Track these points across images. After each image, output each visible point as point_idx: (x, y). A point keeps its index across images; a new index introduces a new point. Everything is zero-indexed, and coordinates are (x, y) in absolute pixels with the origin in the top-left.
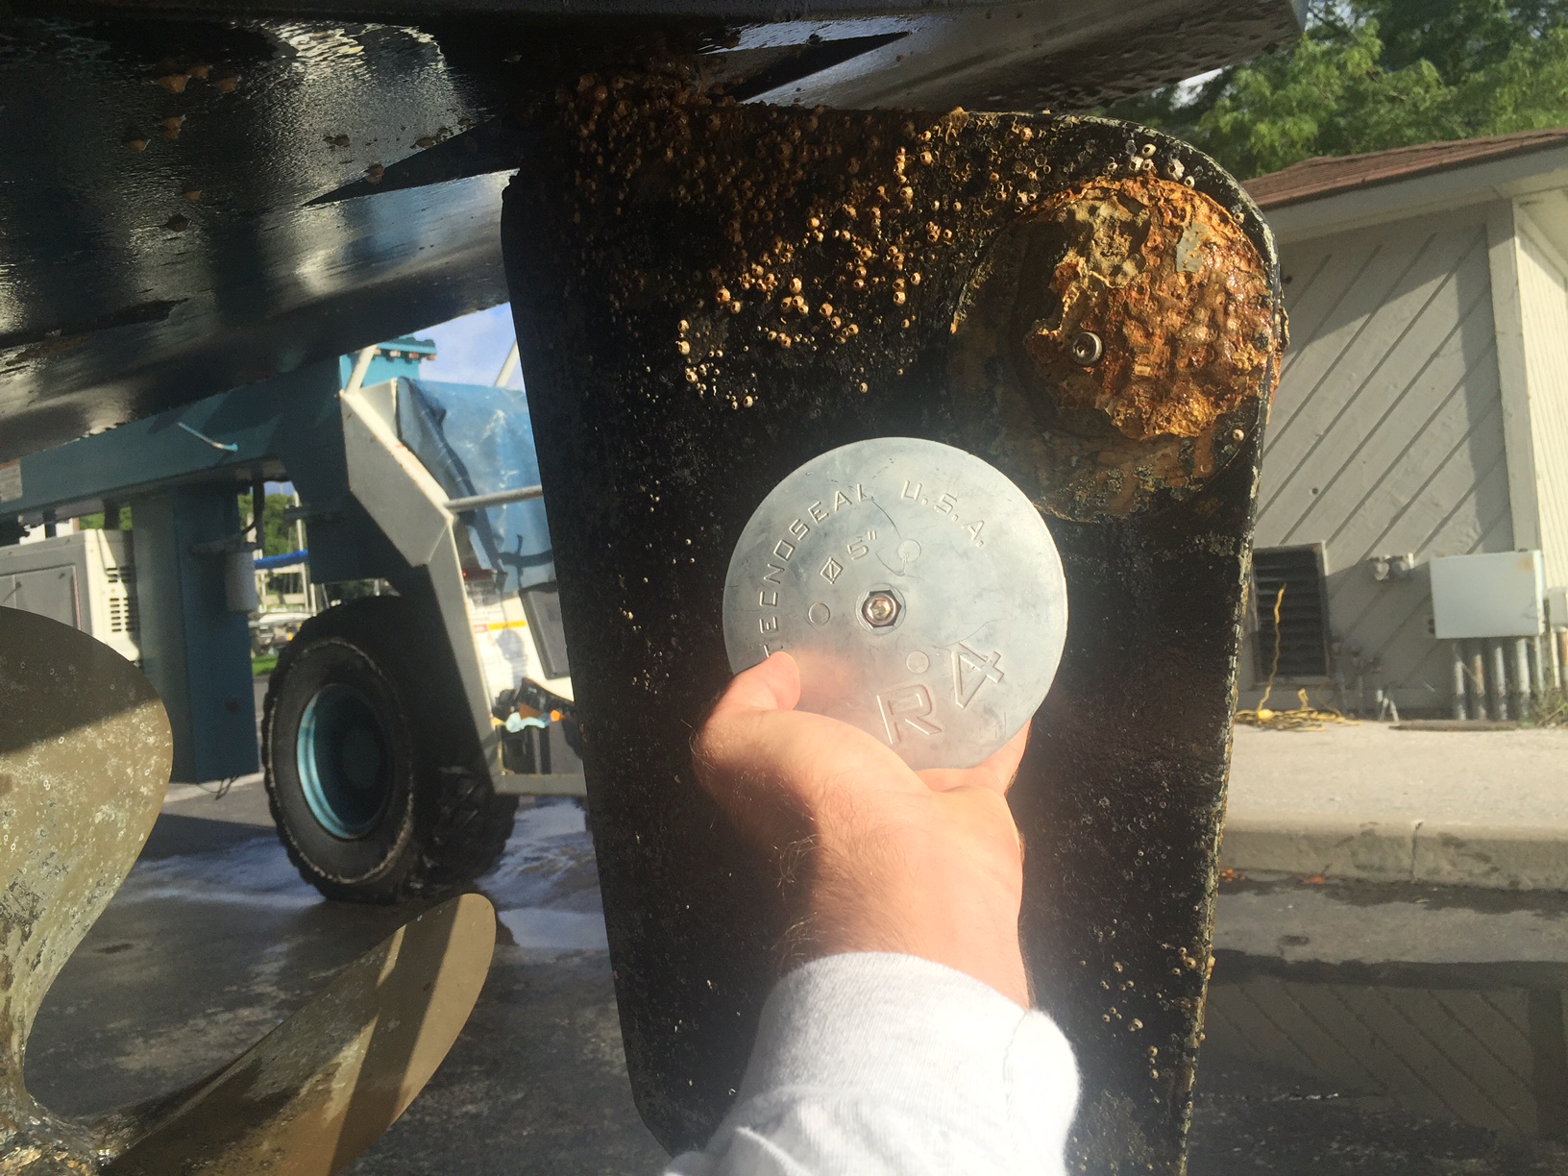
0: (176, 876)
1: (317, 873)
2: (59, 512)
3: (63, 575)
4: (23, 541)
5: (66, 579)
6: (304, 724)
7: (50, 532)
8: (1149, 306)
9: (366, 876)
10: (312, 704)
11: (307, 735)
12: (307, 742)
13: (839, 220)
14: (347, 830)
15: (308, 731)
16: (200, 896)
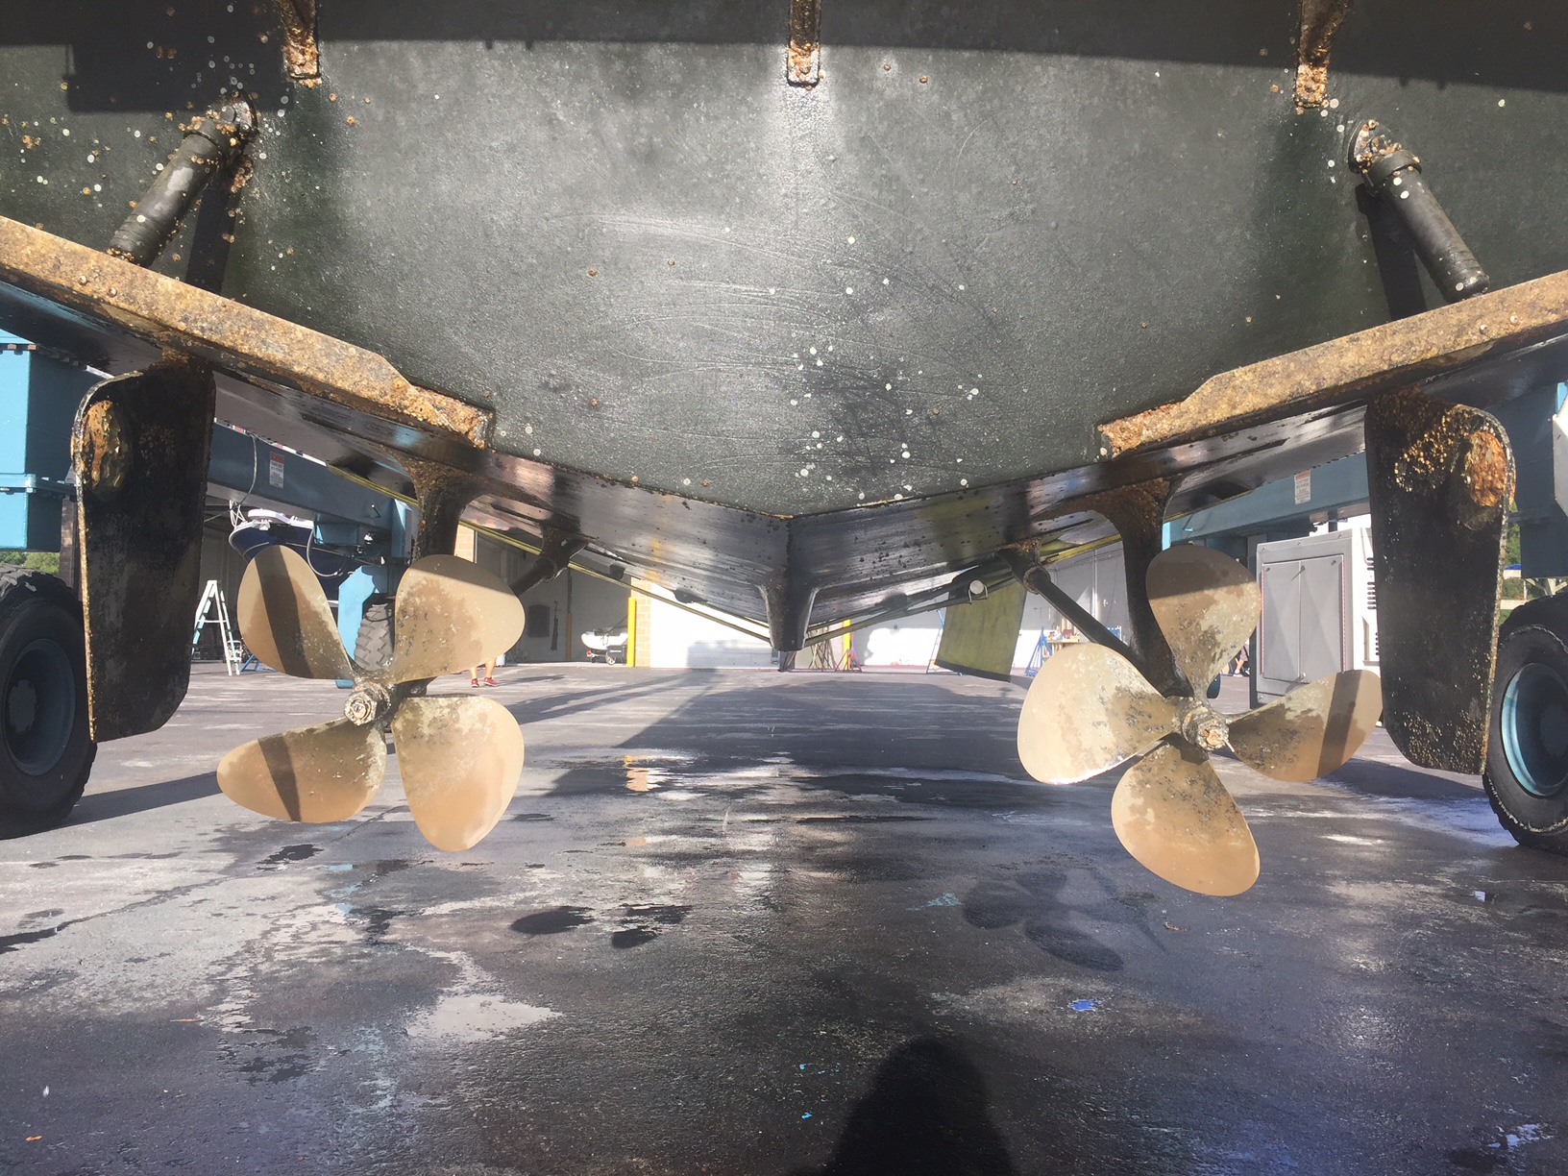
0: (1404, 810)
1: (1512, 820)
2: (1341, 511)
3: (1335, 562)
4: (1312, 534)
5: (1336, 565)
6: (1508, 695)
7: (1332, 528)
8: (1479, 470)
9: (1550, 829)
10: (1516, 679)
11: (1511, 706)
12: (1510, 711)
13: (1431, 436)
14: (1536, 788)
15: (1512, 702)
16: (1420, 825)
